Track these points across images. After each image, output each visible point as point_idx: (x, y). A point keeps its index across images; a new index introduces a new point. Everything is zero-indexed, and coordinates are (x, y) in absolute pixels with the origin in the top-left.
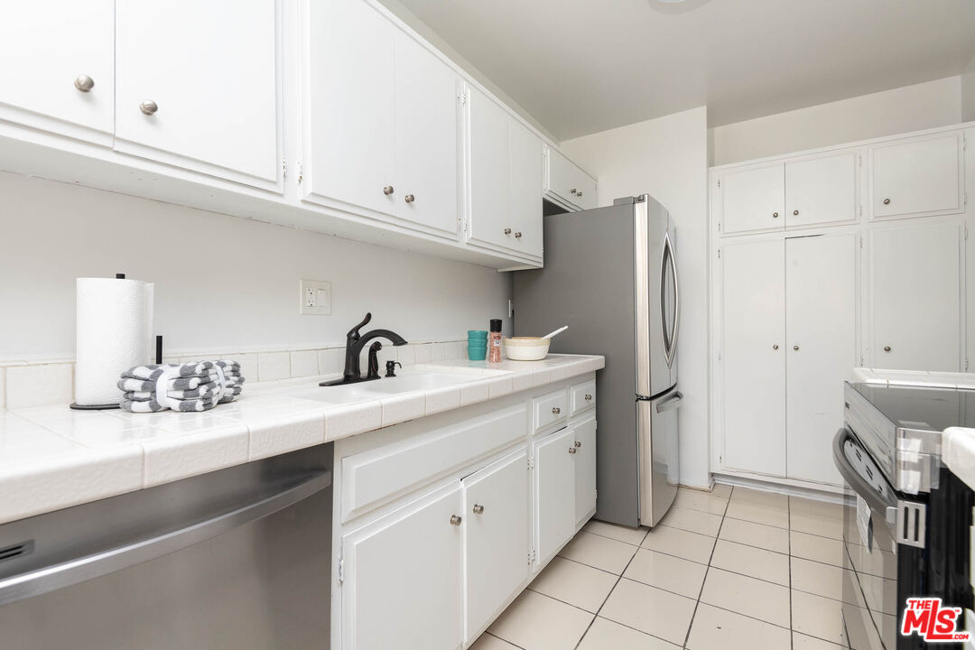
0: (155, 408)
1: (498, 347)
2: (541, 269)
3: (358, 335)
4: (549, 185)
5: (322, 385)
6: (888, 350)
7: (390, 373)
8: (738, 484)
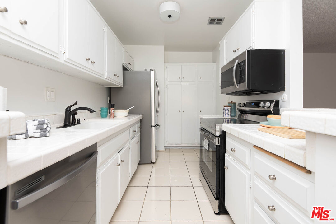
0: (28, 137)
1: (113, 113)
2: (122, 87)
3: (70, 109)
4: (124, 61)
5: (57, 128)
6: (201, 111)
7: (79, 123)
8: (171, 148)
